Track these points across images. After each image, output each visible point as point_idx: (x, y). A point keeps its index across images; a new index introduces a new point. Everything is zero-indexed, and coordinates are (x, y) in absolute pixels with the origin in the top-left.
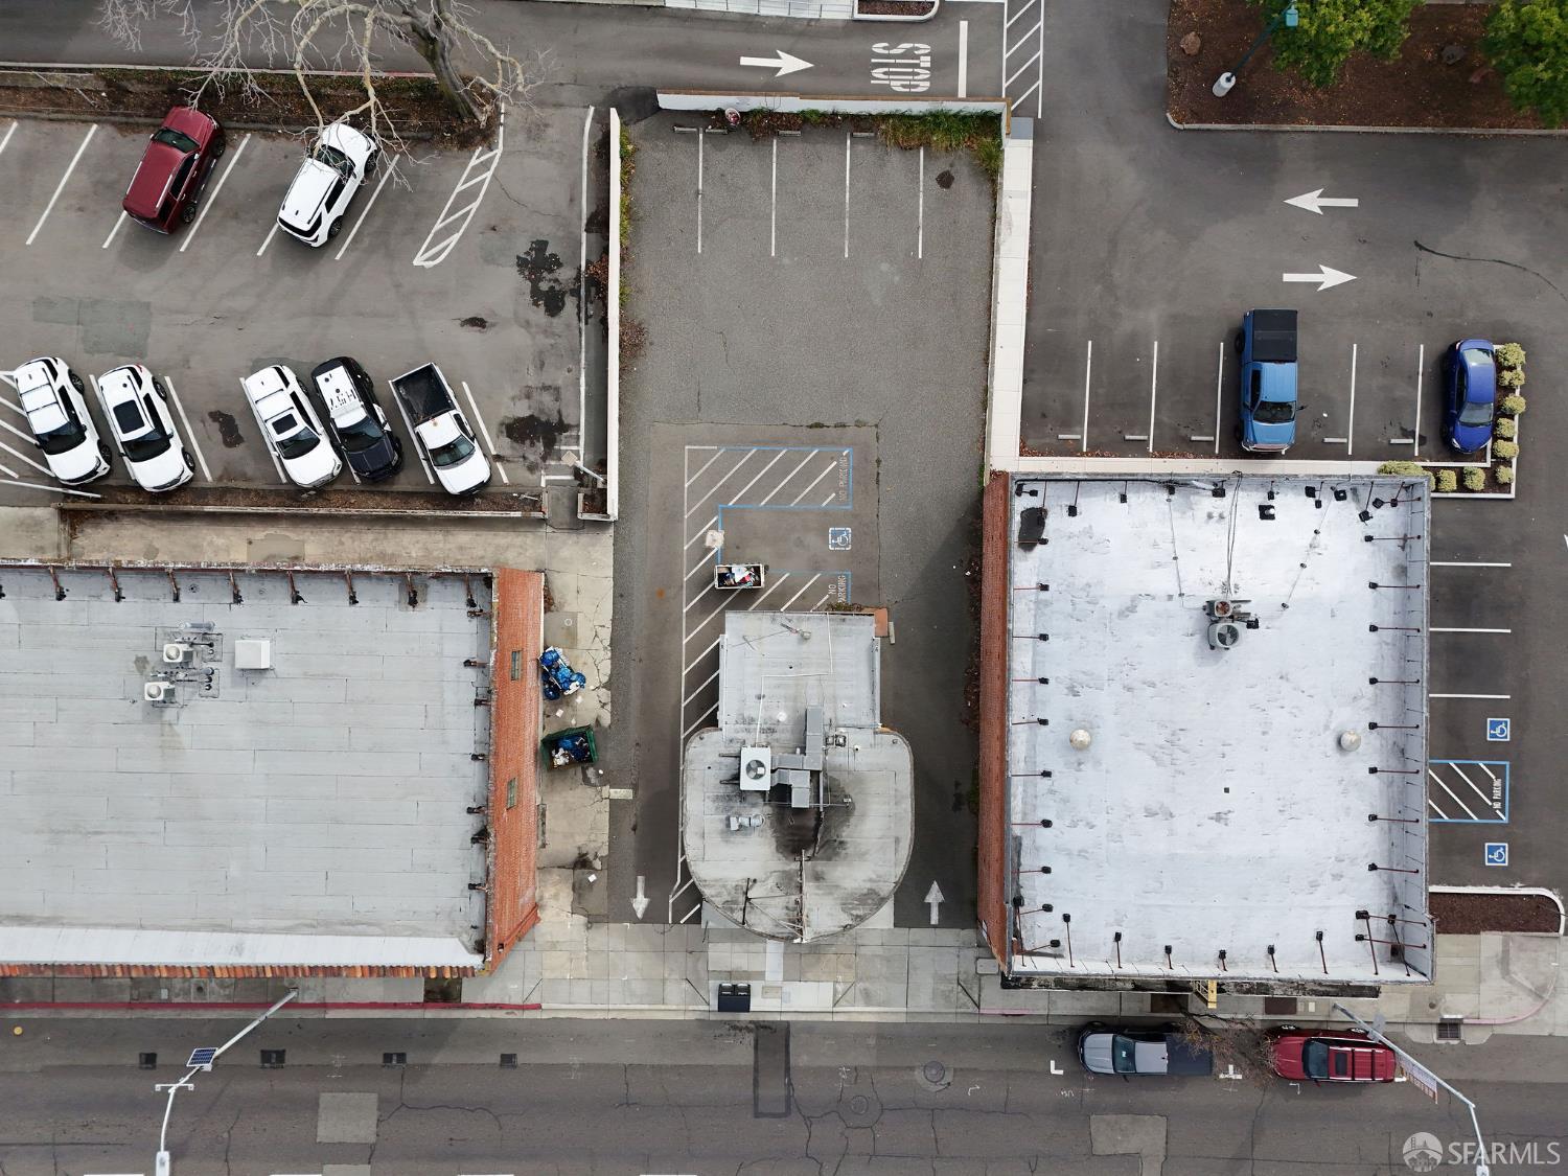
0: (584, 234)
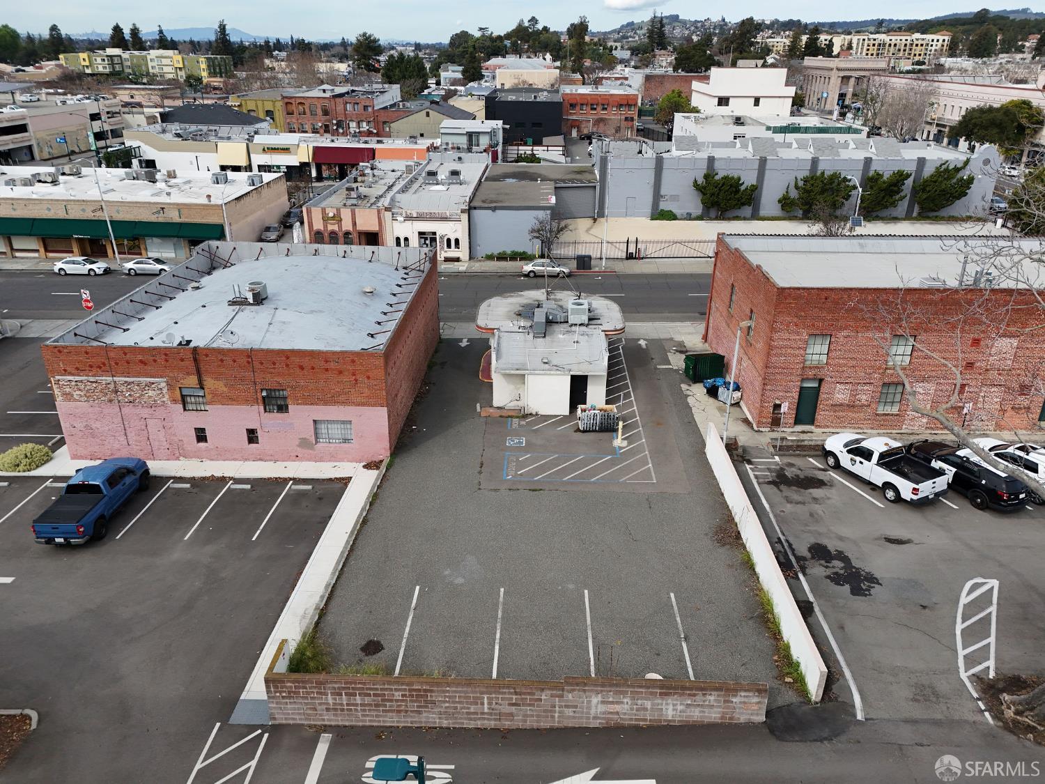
0: (811, 599)
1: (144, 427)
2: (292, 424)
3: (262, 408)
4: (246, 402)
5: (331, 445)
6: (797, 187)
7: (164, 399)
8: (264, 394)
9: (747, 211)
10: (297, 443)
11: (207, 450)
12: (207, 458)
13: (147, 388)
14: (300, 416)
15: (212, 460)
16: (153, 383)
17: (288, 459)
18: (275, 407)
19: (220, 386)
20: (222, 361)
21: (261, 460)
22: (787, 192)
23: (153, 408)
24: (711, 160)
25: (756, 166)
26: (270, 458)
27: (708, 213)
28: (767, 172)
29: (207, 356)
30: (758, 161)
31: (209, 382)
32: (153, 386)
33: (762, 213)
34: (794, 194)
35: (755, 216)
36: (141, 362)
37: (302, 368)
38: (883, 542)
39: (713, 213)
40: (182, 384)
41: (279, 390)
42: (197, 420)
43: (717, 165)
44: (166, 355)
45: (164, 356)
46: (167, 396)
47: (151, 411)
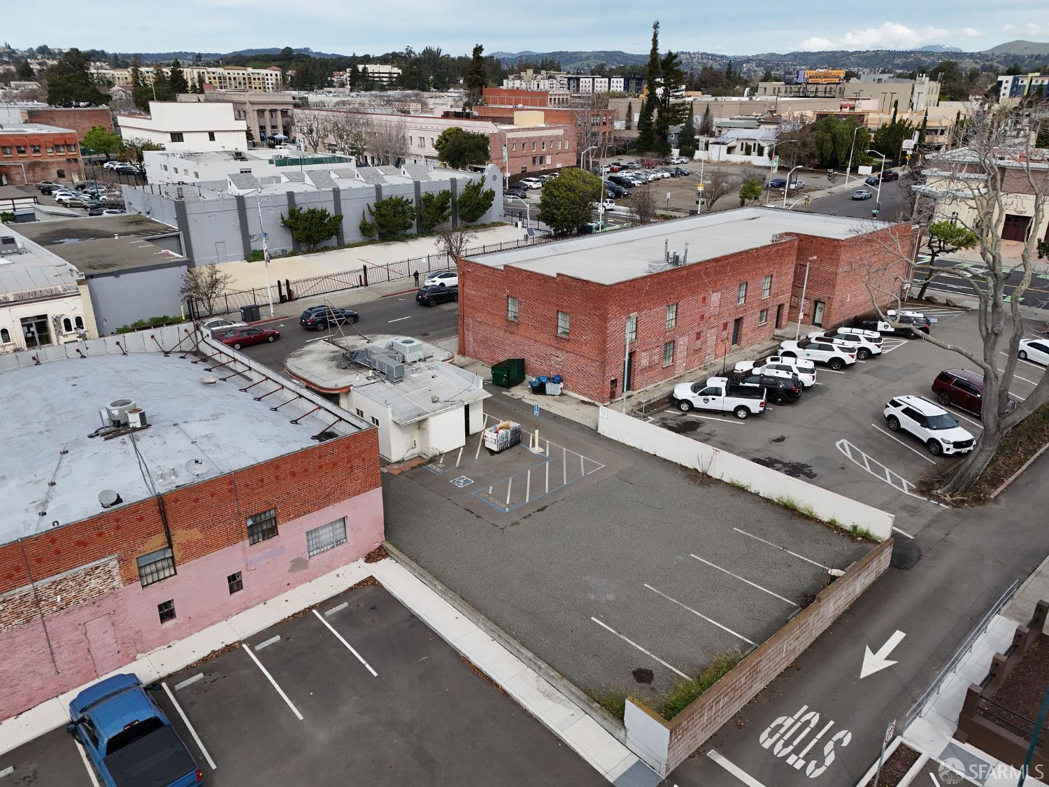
1: (82, 637)
2: (283, 547)
3: (247, 542)
4: (230, 542)
5: (325, 554)
6: (372, 213)
7: (115, 584)
8: (250, 522)
9: (334, 241)
10: (289, 568)
11: (176, 627)
12: (175, 639)
13: (88, 578)
14: (292, 533)
15: (182, 638)
16: (97, 568)
17: (280, 591)
18: (260, 535)
19: (196, 534)
20: (196, 500)
21: (247, 608)
22: (364, 219)
23: (97, 604)
24: (290, 195)
25: (332, 197)
26: (258, 600)
27: (300, 248)
28: (342, 202)
29: (176, 501)
30: (332, 193)
31: (179, 536)
32: (97, 571)
33: (347, 240)
34: (369, 220)
35: (341, 245)
36: (79, 543)
37: (293, 474)
38: (774, 443)
39: (304, 248)
40: (140, 552)
41: (265, 512)
42: (159, 594)
43: (297, 200)
44: (117, 520)
45: (114, 524)
46: (118, 578)
47: (94, 608)
